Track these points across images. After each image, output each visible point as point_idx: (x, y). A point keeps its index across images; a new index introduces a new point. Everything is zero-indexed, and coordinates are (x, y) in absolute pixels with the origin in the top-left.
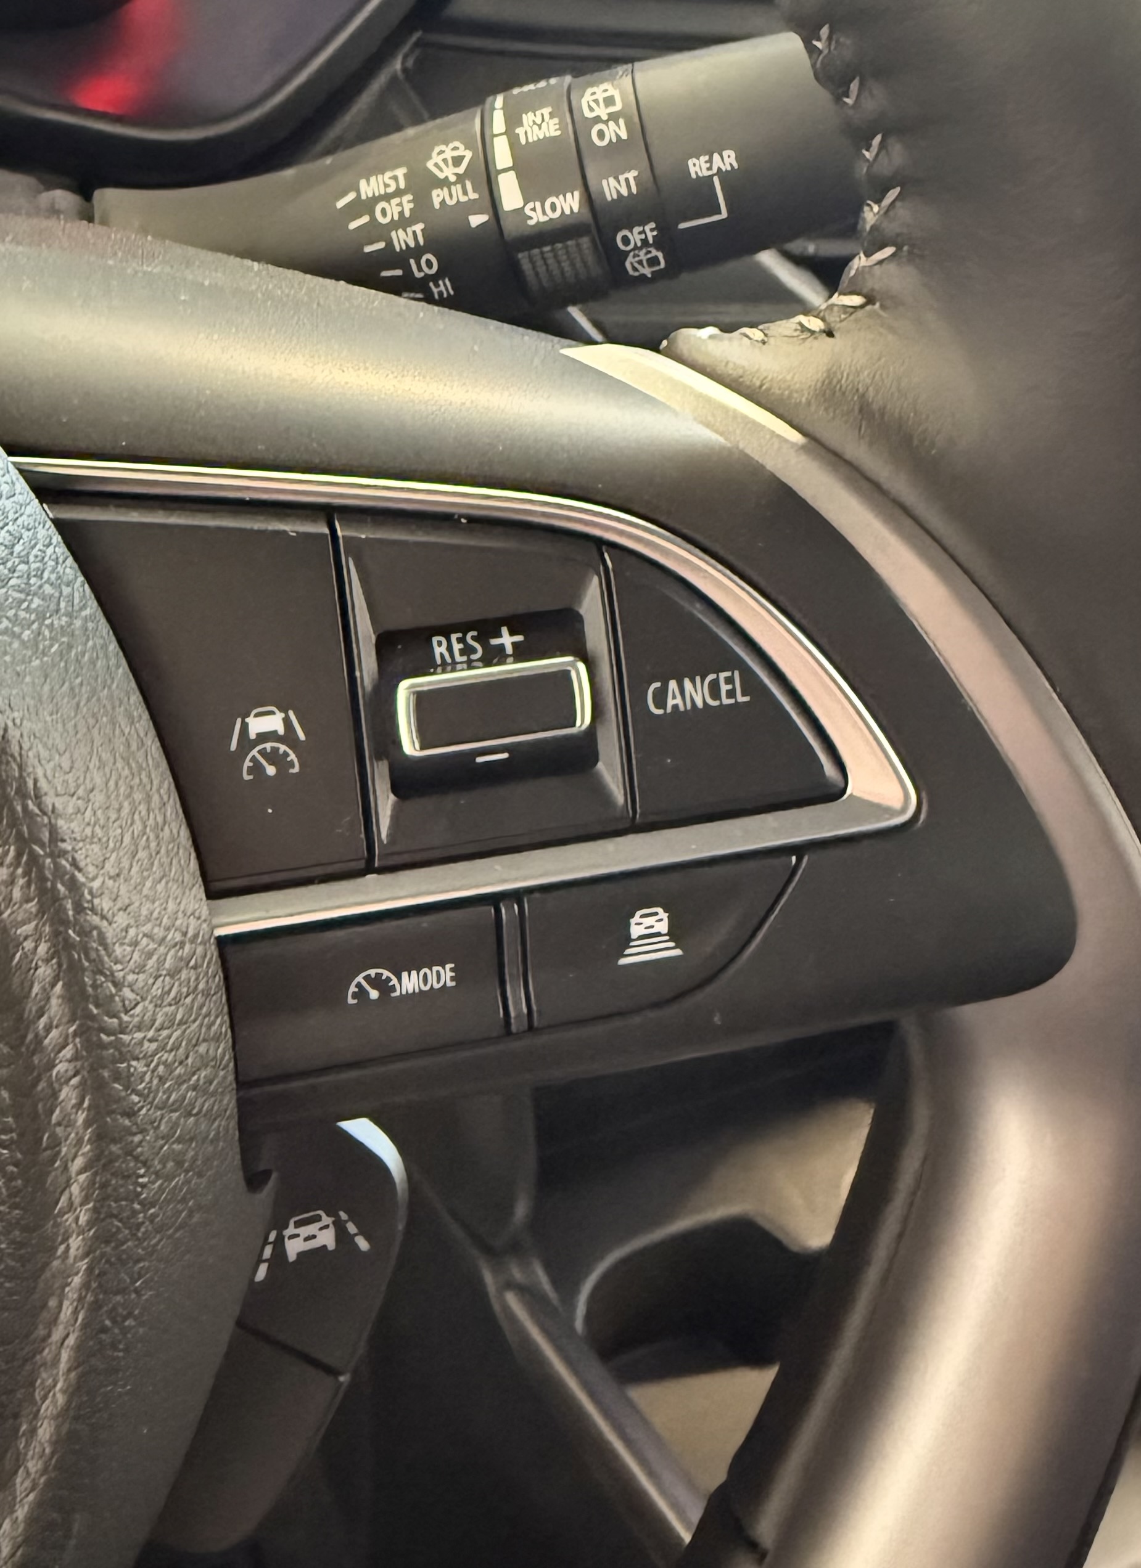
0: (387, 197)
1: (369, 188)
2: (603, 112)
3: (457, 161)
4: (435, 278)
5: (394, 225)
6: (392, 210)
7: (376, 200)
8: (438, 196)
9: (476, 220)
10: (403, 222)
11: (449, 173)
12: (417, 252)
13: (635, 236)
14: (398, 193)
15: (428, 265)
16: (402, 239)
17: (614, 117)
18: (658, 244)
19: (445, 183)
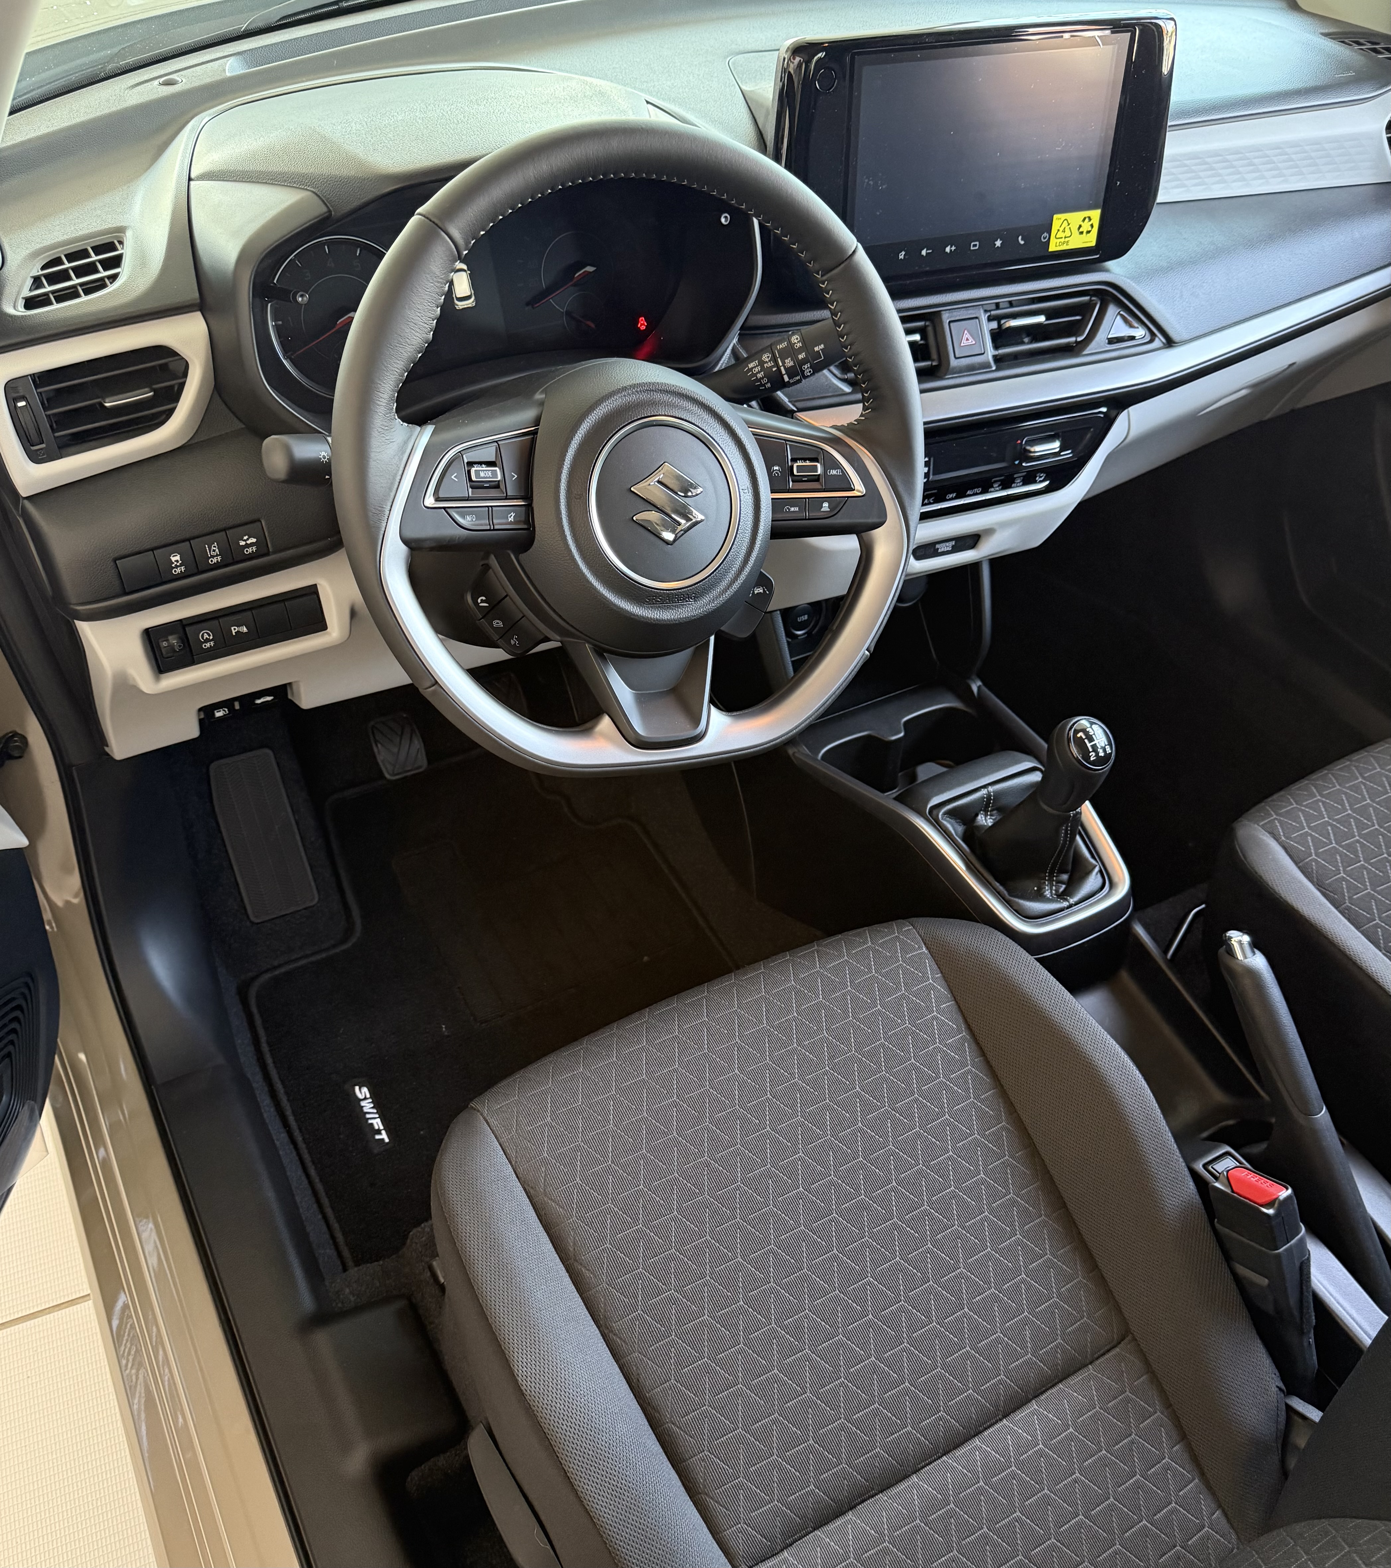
0: (755, 367)
1: (751, 366)
2: (796, 341)
3: (768, 357)
4: (767, 383)
5: (757, 373)
6: (757, 370)
7: (752, 368)
8: (765, 365)
9: (774, 369)
10: (759, 372)
11: (767, 360)
12: (763, 378)
13: (806, 367)
14: (757, 366)
15: (765, 380)
16: (759, 376)
17: (798, 342)
18: (811, 367)
19: (767, 362)
